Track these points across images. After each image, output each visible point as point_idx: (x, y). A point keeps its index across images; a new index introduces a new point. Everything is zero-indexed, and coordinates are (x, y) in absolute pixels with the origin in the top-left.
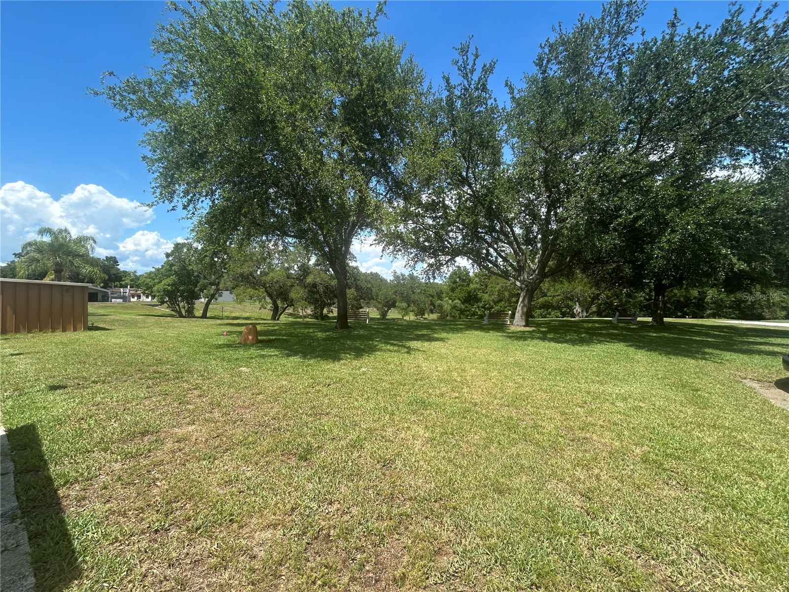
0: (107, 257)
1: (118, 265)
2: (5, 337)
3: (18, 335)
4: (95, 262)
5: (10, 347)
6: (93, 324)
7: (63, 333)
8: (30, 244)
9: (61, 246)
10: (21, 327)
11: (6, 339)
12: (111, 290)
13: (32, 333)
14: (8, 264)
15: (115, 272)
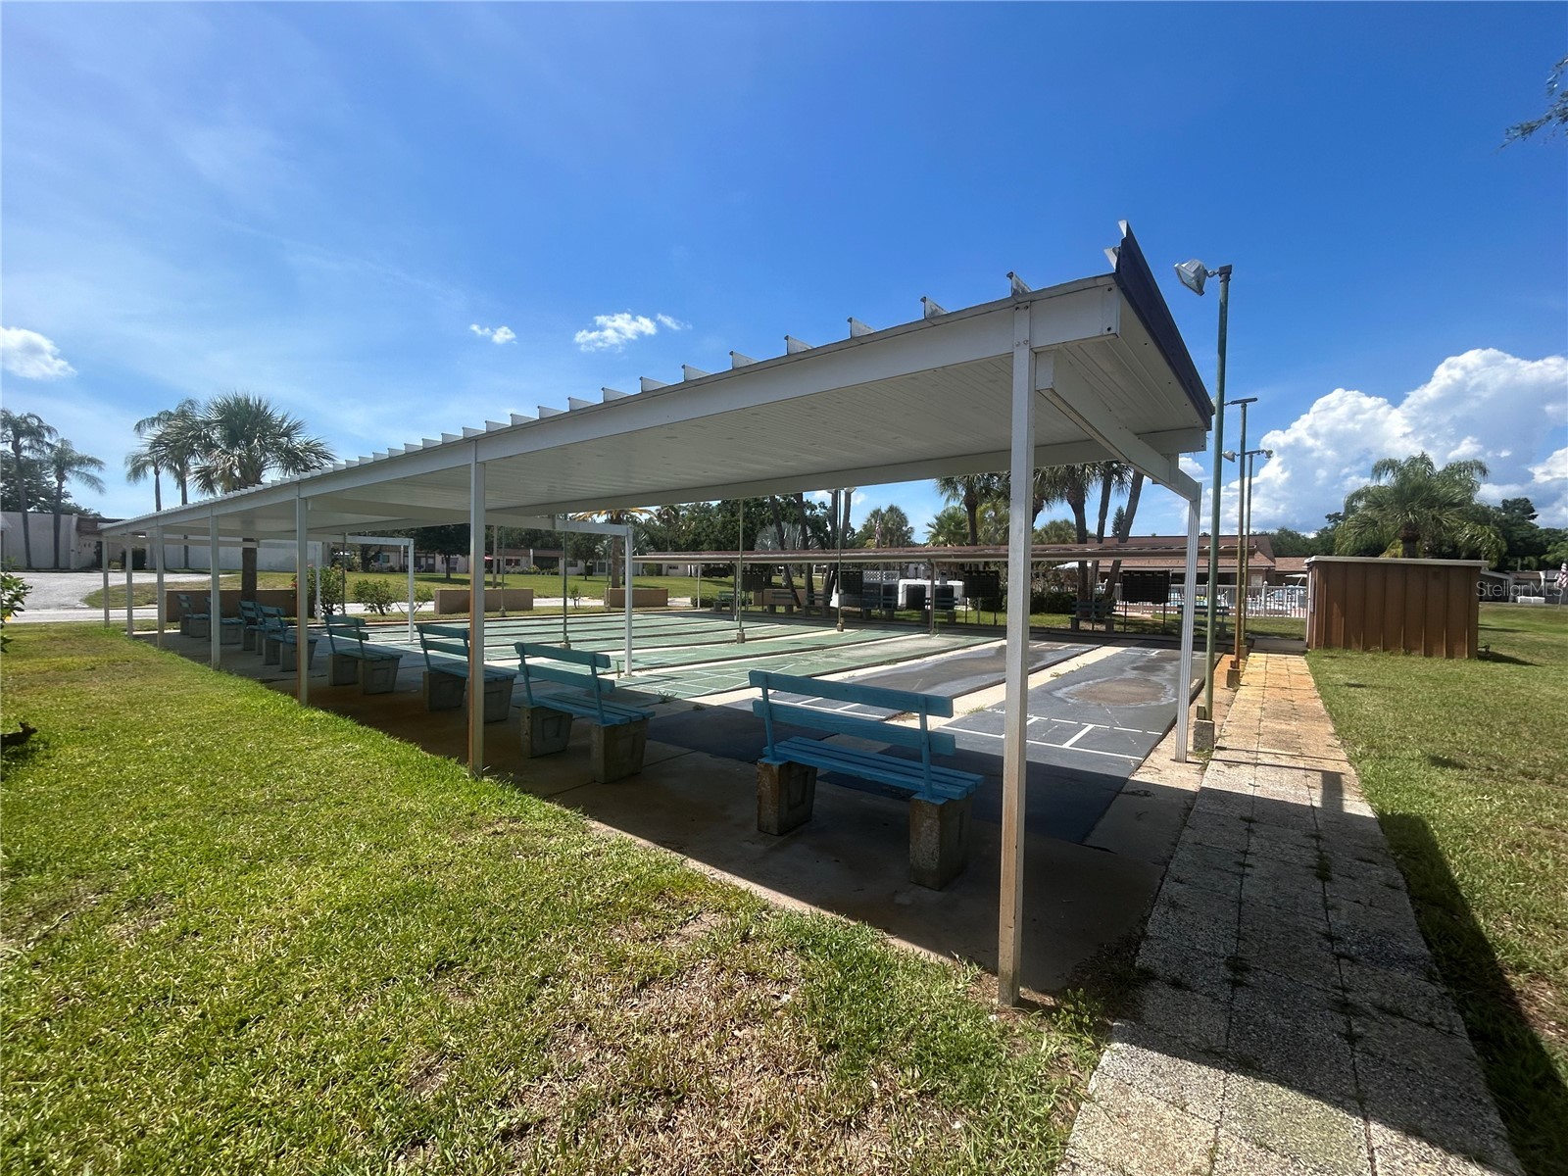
0: (1505, 502)
1: (1534, 517)
2: (1331, 654)
3: (1348, 654)
4: (1482, 516)
5: (1341, 672)
6: (1487, 647)
7: (1427, 660)
8: (1358, 496)
9: (1417, 490)
10: (1353, 640)
11: (1332, 657)
12: (1514, 575)
13: (1370, 652)
14: (1318, 534)
15: (1525, 534)
